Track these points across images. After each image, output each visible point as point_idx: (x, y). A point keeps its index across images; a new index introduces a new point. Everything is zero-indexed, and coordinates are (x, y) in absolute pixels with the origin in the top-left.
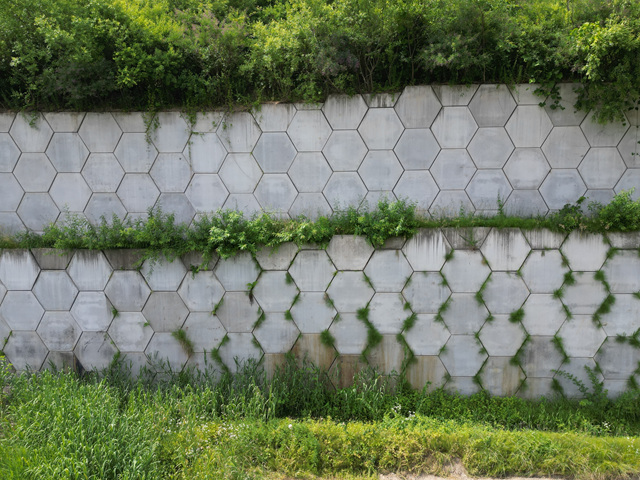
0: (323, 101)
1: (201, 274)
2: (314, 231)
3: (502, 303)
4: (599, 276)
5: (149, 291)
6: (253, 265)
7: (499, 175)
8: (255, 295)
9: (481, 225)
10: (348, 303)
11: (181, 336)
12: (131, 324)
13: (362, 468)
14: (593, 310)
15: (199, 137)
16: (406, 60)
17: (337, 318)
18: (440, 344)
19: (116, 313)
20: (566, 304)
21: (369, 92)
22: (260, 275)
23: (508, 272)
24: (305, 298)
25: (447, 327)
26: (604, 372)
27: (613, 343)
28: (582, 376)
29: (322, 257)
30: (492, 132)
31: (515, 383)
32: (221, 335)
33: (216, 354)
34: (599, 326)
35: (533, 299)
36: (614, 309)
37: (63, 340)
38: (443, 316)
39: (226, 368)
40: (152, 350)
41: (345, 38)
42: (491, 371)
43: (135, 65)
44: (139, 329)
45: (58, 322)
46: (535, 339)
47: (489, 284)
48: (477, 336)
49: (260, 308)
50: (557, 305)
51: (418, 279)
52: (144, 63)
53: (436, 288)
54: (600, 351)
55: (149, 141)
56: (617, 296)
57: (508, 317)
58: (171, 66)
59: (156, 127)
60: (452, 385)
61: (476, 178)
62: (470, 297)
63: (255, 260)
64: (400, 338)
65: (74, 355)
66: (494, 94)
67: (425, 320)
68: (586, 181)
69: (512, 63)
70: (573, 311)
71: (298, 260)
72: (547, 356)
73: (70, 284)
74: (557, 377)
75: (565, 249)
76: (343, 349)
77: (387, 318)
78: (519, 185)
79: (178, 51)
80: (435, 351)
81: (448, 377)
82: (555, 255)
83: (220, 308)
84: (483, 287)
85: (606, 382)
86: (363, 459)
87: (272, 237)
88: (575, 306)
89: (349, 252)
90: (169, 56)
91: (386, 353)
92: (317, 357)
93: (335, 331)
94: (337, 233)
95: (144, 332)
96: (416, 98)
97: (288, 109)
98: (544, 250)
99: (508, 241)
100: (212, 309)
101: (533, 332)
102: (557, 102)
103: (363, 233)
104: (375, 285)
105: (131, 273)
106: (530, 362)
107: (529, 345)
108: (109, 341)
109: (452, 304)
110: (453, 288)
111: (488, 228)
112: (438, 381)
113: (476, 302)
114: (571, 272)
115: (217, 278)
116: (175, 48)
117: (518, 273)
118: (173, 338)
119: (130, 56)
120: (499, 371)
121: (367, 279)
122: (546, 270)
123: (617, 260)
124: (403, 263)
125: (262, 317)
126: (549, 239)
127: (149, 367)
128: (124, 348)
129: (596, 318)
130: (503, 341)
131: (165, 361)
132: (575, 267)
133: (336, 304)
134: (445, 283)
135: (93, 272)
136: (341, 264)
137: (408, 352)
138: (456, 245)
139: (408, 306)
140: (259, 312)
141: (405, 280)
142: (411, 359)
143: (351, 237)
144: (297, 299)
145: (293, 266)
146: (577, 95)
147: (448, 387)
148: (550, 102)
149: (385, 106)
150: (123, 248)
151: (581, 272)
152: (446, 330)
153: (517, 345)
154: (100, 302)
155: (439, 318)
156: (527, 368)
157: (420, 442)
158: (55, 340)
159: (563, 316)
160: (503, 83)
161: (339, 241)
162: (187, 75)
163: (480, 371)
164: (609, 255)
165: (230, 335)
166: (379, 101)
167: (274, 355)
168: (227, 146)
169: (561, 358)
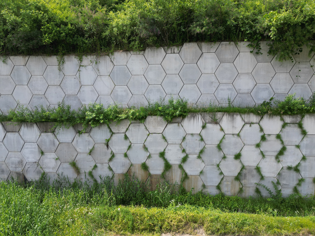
0: (144, 50)
1: (83, 134)
2: (137, 114)
3: (230, 150)
4: (278, 137)
5: (58, 143)
6: (108, 130)
7: (231, 86)
8: (110, 145)
9: (219, 111)
10: (155, 149)
11: (74, 165)
12: (50, 158)
13: (154, 230)
14: (276, 154)
15: (84, 67)
16: (183, 30)
17: (149, 157)
18: (200, 170)
19: (42, 153)
20: (262, 150)
21: (166, 46)
22: (112, 135)
23: (233, 134)
24: (134, 147)
25: (203, 161)
26: (281, 184)
27: (285, 170)
28: (270, 186)
29: (142, 127)
30: (227, 65)
31: (237, 189)
32: (93, 164)
33: (91, 174)
34: (279, 161)
35: (246, 148)
36: (286, 153)
37: (17, 166)
38: (201, 156)
39: (95, 181)
40: (60, 172)
41: (153, 19)
42: (225, 183)
43: (51, 33)
44: (54, 161)
45: (15, 157)
46: (247, 167)
47: (224, 140)
48: (218, 166)
49: (112, 151)
50: (258, 151)
51: (188, 138)
52: (56, 32)
53: (198, 142)
54: (279, 174)
55: (60, 70)
56: (287, 147)
57: (233, 157)
58: (69, 33)
59: (63, 63)
60: (206, 190)
61: (219, 88)
62: (215, 147)
63: (109, 127)
64: (180, 167)
65: (23, 173)
66: (228, 46)
67: (192, 157)
68: (274, 90)
69: (236, 31)
70: (265, 154)
71: (130, 128)
72: (253, 176)
73: (20, 139)
74: (258, 187)
75: (261, 123)
76: (152, 172)
77: (174, 157)
78: (241, 92)
79: (73, 26)
80: (198, 173)
81: (204, 186)
82: (257, 126)
83: (93, 151)
84: (221, 142)
85: (283, 190)
86: (154, 226)
87: (117, 117)
88: (267, 151)
89: (155, 124)
90: (68, 28)
91: (173, 174)
92: (140, 176)
93: (149, 163)
94: (149, 115)
95: (56, 162)
96: (190, 48)
97: (127, 54)
98: (251, 124)
99: (233, 119)
100: (89, 152)
101: (246, 164)
102: (259, 51)
103: (161, 115)
104: (168, 140)
105: (50, 134)
106: (245, 179)
107: (244, 170)
108: (39, 167)
109: (205, 150)
110: (206, 142)
111: (223, 113)
112: (199, 188)
113: (218, 149)
114: (264, 134)
115: (91, 137)
116: (72, 24)
117: (238, 135)
118: (70, 165)
119: (49, 29)
120: (229, 183)
121: (164, 138)
122: (252, 134)
123: (287, 129)
124: (181, 130)
125: (113, 156)
126: (254, 118)
127: (58, 180)
128: (47, 170)
129: (277, 157)
130: (231, 168)
131: (66, 177)
132: (266, 132)
133: (149, 150)
134: (202, 140)
135: (31, 133)
136: (151, 130)
137: (184, 174)
138: (207, 121)
139: (184, 151)
140: (111, 153)
141: (182, 138)
142: (186, 177)
143: (156, 117)
144: (130, 147)
145: (128, 131)
146: (269, 47)
147: (204, 191)
148: (256, 50)
149: (174, 53)
150: (45, 122)
151: (269, 135)
152: (203, 163)
153: (238, 171)
154: (35, 148)
155: (199, 157)
156: (243, 182)
157: (183, 218)
158: (14, 166)
159: (261, 156)
160: (232, 41)
161: (150, 119)
162: (77, 37)
163: (220, 183)
164: (283, 127)
165: (98, 165)
166: (171, 50)
167: (119, 174)
168: (97, 72)
169: (260, 177)
